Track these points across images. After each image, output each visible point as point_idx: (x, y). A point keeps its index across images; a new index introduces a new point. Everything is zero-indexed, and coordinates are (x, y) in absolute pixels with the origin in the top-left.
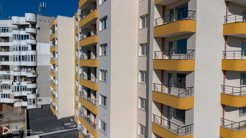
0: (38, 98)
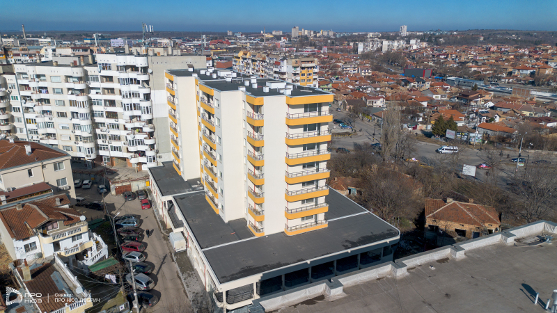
0: (158, 155)
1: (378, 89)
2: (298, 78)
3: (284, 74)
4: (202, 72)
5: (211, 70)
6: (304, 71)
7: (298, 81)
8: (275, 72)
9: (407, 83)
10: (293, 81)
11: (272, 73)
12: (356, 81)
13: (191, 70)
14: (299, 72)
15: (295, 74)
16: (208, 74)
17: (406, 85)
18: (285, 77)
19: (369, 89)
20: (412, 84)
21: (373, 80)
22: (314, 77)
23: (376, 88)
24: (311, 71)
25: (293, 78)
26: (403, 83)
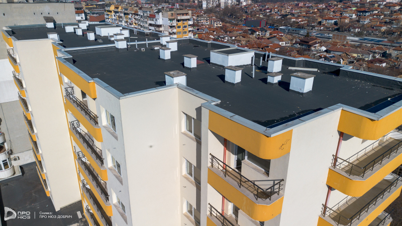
1: (233, 38)
2: (175, 31)
3: (160, 26)
4: (69, 29)
5: (84, 26)
6: (180, 23)
7: (174, 33)
8: (151, 25)
9: (253, 32)
10: (170, 34)
11: (147, 25)
12: (214, 31)
13: (50, 25)
14: (175, 24)
15: (171, 27)
16: (79, 32)
17: (252, 34)
18: (161, 29)
19: (226, 38)
20: (257, 33)
21: (224, 29)
22: (189, 29)
23: (231, 37)
24: (186, 23)
25: (170, 30)
26: (250, 32)
